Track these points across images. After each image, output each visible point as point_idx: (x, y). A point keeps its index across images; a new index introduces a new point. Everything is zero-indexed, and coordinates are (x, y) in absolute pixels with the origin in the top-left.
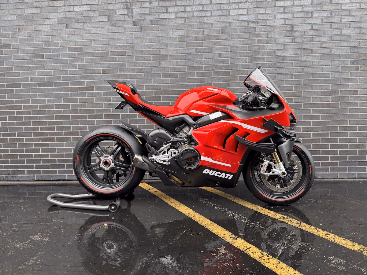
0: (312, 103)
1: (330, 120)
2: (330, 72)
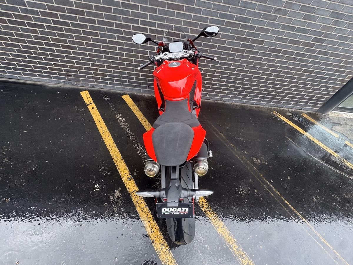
0: (225, 46)
1: (233, 63)
2: (252, 18)
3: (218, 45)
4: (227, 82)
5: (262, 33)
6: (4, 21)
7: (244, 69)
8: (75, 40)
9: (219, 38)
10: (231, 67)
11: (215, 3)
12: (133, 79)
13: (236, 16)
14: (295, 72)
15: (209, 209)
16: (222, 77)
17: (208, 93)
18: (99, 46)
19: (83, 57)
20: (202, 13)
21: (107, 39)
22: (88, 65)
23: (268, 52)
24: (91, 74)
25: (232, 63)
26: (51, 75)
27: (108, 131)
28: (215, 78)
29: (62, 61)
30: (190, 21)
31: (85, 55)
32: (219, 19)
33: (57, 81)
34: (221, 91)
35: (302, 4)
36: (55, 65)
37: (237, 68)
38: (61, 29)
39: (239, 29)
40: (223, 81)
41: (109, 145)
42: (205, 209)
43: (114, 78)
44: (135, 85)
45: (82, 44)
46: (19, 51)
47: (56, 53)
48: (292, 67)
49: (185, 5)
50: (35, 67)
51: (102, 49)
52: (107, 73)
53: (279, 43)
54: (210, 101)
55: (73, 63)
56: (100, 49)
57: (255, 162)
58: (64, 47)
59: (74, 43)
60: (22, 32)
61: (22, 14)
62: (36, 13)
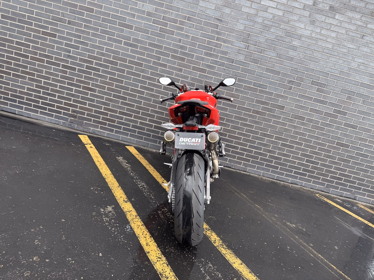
2: (268, 85)
4: (250, 146)
5: (280, 99)
6: (43, 61)
8: (99, 84)
9: (239, 99)
10: (254, 130)
11: (233, 70)
12: (144, 129)
13: (253, 83)
14: (328, 144)
15: (223, 245)
16: (244, 140)
17: (229, 158)
18: (120, 92)
19: (98, 99)
21: (130, 87)
22: (101, 108)
23: (291, 117)
24: (99, 118)
25: (253, 125)
26: (54, 114)
27: (106, 165)
28: (236, 140)
29: (74, 101)
31: (103, 98)
32: (238, 83)
33: (57, 121)
34: (244, 157)
35: (312, 80)
36: (66, 104)
37: (260, 131)
38: (90, 73)
39: (258, 93)
40: (246, 145)
41: (106, 175)
42: (217, 245)
43: (123, 126)
44: (144, 137)
45: (104, 88)
46: (37, 86)
47: (73, 93)
48: (322, 137)
49: (207, 69)
50: (43, 103)
51: (121, 95)
52: (117, 120)
53: (301, 110)
54: (230, 169)
55: (85, 104)
56: (119, 95)
57: (288, 225)
58: (84, 88)
59: (97, 86)
60: (53, 71)
61: (62, 58)
62: (75, 58)
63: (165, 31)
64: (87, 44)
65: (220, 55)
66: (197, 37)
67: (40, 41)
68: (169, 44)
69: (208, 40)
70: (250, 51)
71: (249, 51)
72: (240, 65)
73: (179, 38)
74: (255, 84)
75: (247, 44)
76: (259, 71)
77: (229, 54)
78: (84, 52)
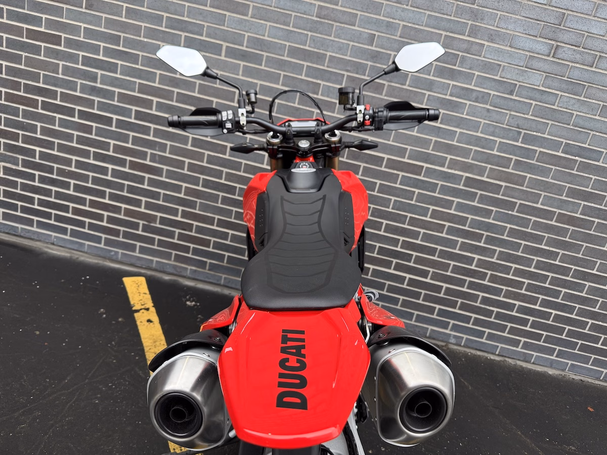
3: (519, 202)
4: (545, 303)
6: (34, 104)
7: (594, 272)
8: (167, 155)
9: (523, 186)
10: (557, 263)
11: (513, 113)
13: (564, 144)
16: (530, 288)
17: (487, 331)
18: (219, 174)
19: (168, 193)
20: (480, 129)
22: (175, 212)
24: (171, 235)
25: (558, 251)
26: (69, 227)
28: (510, 289)
29: (113, 197)
30: (450, 142)
31: (178, 189)
32: (523, 145)
34: (528, 328)
36: (93, 204)
37: (574, 267)
38: (146, 131)
39: (574, 172)
40: (534, 301)
43: (227, 254)
45: (181, 165)
46: (26, 164)
47: (109, 178)
50: (42, 203)
51: (223, 181)
52: (213, 239)
55: (138, 203)
56: (217, 180)
58: (133, 166)
60: (59, 126)
61: (78, 94)
62: (109, 95)
63: (332, 15)
64: (134, 59)
65: (477, 73)
66: (417, 26)
67: (24, 54)
68: (341, 49)
69: (448, 34)
70: (560, 61)
71: (557, 60)
72: (531, 99)
73: (369, 31)
74: (568, 149)
75: (553, 43)
76: (581, 114)
77: (503, 70)
78: (128, 78)
